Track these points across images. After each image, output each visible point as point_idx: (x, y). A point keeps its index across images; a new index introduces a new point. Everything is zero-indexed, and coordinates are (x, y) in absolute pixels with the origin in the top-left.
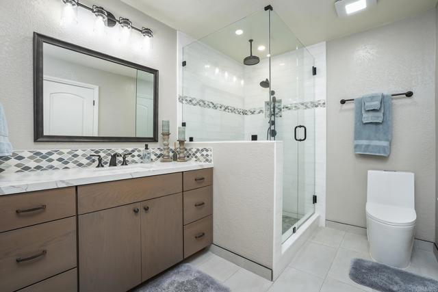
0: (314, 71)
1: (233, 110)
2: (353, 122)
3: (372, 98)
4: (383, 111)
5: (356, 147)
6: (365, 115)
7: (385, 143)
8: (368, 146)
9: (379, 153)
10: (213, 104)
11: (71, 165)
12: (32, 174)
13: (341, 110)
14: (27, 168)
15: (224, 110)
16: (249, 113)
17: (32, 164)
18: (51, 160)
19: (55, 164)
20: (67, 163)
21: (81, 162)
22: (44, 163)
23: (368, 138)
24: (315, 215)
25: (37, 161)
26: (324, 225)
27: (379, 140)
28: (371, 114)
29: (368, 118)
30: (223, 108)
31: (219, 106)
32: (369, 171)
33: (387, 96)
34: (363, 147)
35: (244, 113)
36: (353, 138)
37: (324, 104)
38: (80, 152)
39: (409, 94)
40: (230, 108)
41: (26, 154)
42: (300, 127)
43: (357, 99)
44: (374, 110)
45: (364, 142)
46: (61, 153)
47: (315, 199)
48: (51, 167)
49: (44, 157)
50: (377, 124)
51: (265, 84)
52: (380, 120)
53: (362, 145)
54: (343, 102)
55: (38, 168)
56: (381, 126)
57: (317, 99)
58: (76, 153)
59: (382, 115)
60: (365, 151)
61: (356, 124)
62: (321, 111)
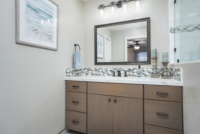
11: (105, 74)
12: (94, 76)
14: (93, 74)
17: (94, 73)
18: (99, 72)
19: (101, 73)
20: (104, 73)
21: (109, 73)
22: (97, 73)
25: (96, 72)
38: (109, 69)
41: (93, 69)
46: (102, 69)
48: (99, 74)
49: (97, 71)
55: (96, 74)
58: (107, 69)
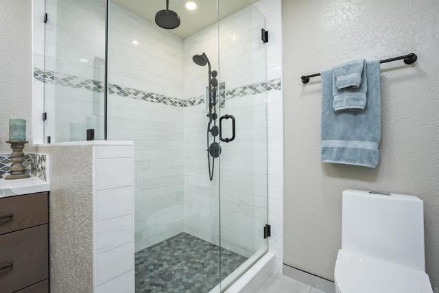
0: (265, 36)
1: (162, 100)
2: (320, 112)
3: (348, 68)
4: (365, 89)
5: (324, 150)
6: (337, 98)
7: (370, 146)
8: (342, 150)
9: (362, 162)
10: (119, 88)
13: (303, 94)
15: (144, 98)
16: (189, 104)
23: (343, 138)
24: (269, 253)
26: (281, 272)
27: (362, 140)
28: (347, 95)
29: (342, 102)
30: (141, 95)
31: (132, 91)
32: (345, 193)
33: (373, 64)
34: (335, 150)
35: (183, 104)
36: (320, 137)
37: (279, 84)
39: (410, 59)
40: (155, 96)
42: (227, 117)
43: (325, 73)
44: (351, 89)
45: (336, 144)
47: (267, 231)
50: (356, 112)
51: (201, 60)
52: (361, 105)
53: (333, 148)
54: (306, 80)
56: (363, 116)
57: (270, 78)
59: (364, 96)
60: (337, 159)
61: (323, 113)
62: (275, 96)
